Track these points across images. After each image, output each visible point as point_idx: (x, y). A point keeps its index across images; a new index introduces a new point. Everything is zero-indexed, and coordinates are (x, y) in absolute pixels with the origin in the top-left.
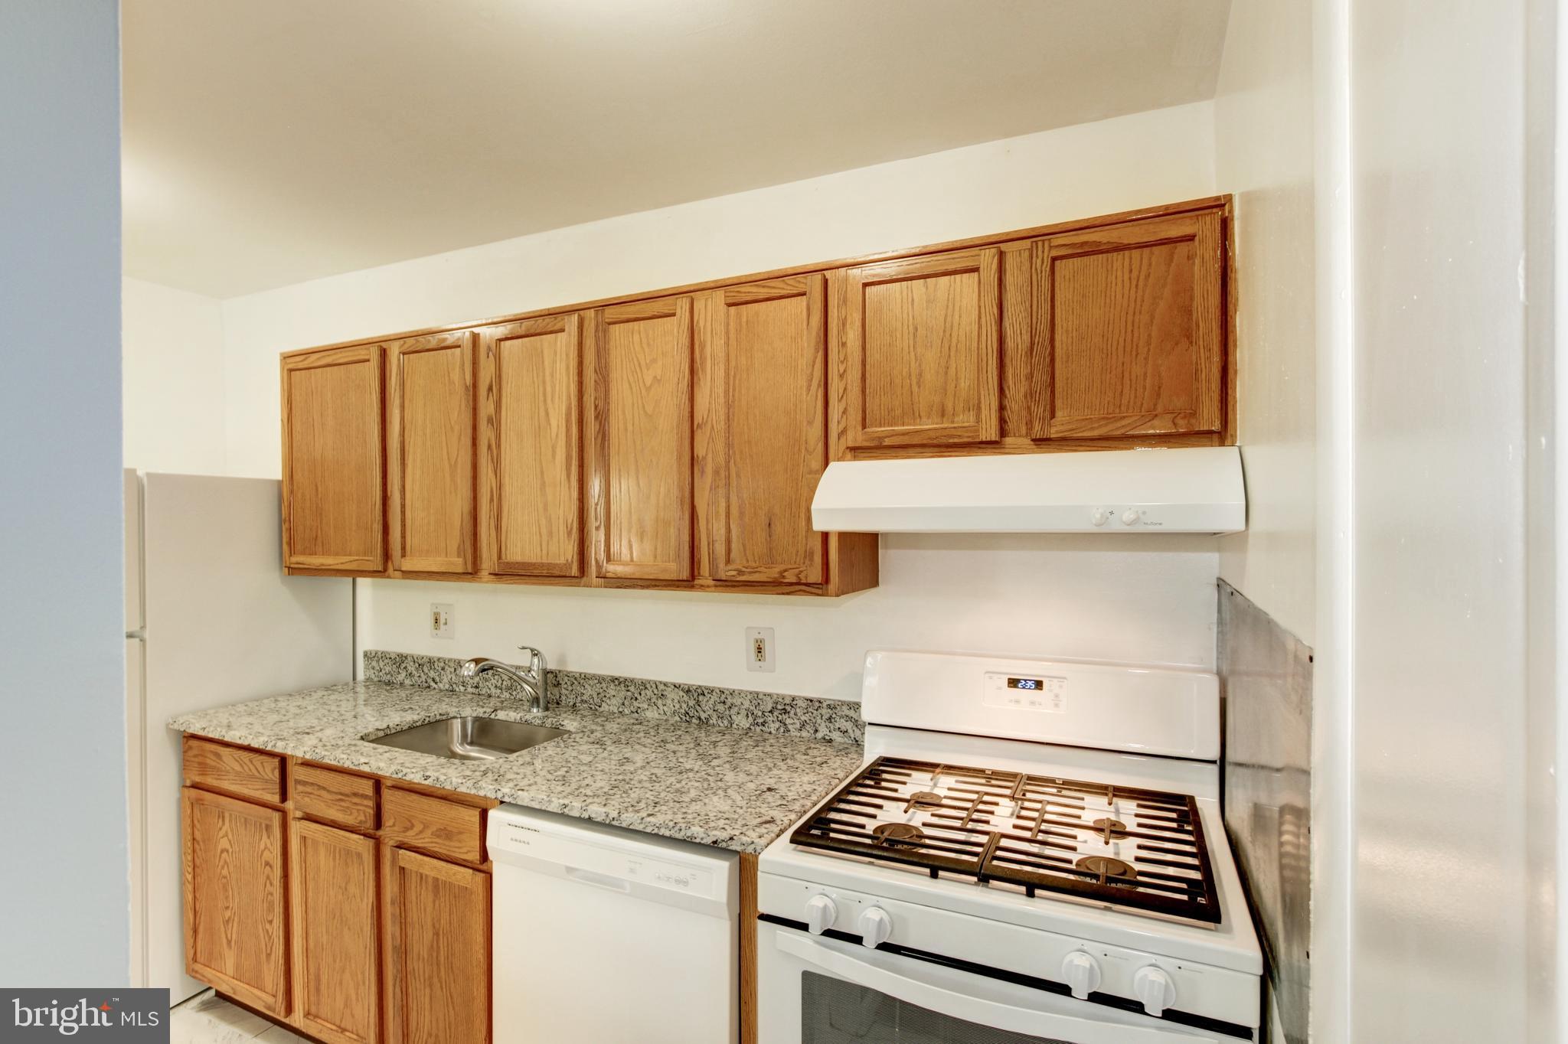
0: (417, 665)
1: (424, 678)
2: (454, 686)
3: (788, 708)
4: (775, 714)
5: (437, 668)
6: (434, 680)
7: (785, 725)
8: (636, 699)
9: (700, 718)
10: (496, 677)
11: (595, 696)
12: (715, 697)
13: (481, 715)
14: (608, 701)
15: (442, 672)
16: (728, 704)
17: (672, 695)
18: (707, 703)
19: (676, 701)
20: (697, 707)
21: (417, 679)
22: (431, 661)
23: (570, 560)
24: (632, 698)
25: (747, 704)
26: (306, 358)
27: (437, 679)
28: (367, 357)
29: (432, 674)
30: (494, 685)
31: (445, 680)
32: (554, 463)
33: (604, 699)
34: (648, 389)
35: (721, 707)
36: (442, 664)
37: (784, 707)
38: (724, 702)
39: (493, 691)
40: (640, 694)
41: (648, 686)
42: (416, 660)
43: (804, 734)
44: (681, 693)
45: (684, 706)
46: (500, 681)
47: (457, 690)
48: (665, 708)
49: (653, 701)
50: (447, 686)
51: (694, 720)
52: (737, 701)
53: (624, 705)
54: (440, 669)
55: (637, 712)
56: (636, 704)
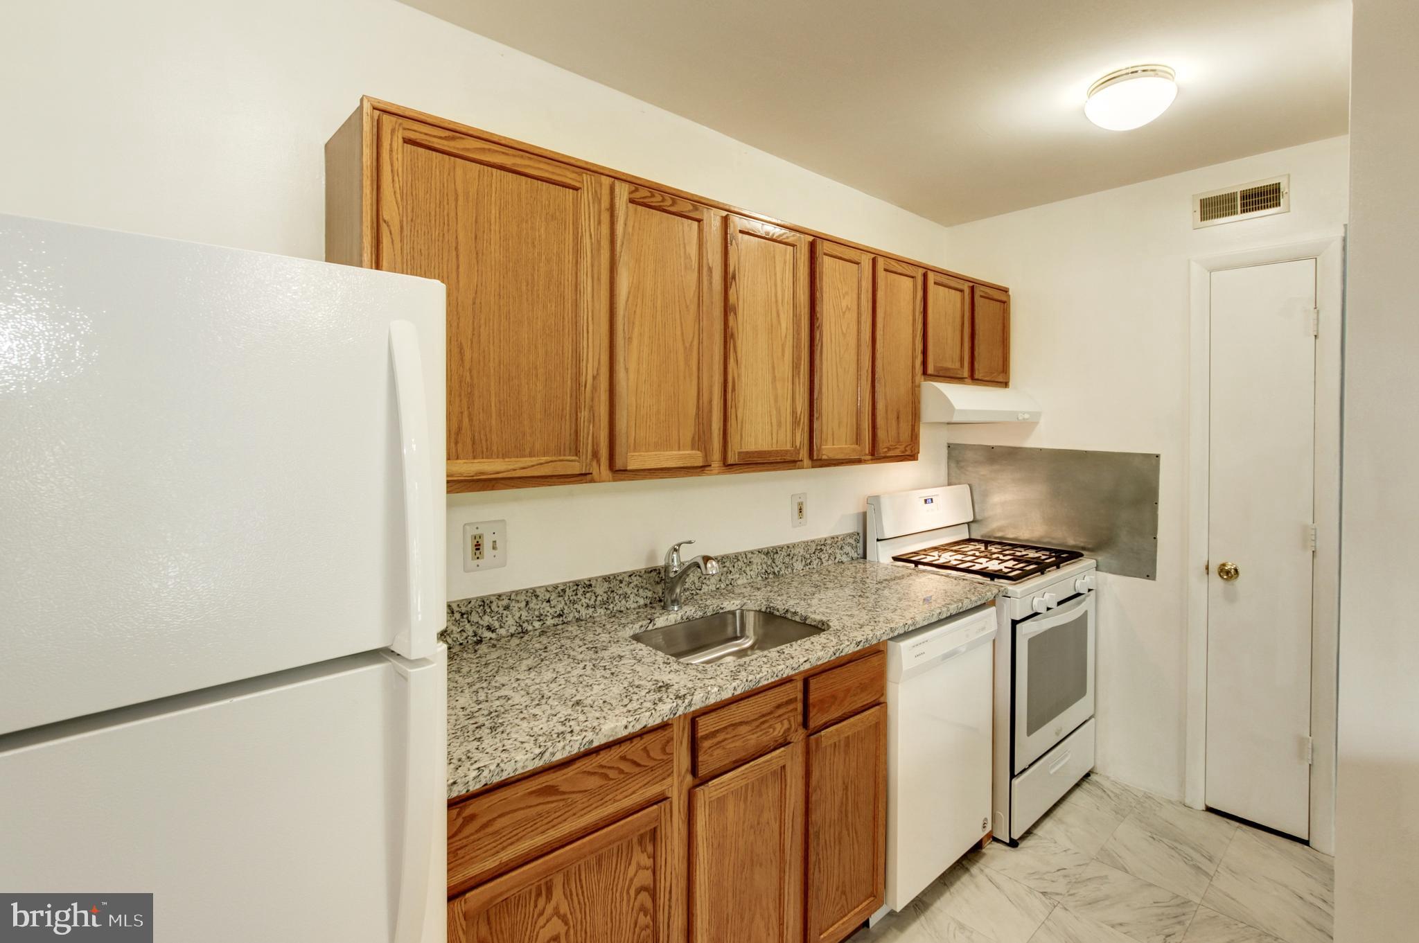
0: (457, 616)
1: (470, 630)
2: (525, 625)
3: (823, 547)
4: (817, 553)
5: (496, 609)
6: (489, 628)
7: (821, 559)
8: (731, 572)
9: (774, 573)
10: (588, 595)
11: (696, 581)
12: (784, 553)
13: (637, 631)
14: (708, 582)
15: (505, 612)
16: (792, 555)
17: (756, 559)
18: (779, 559)
19: (759, 564)
20: (773, 564)
21: (458, 636)
22: (485, 603)
23: (798, 447)
24: (727, 573)
25: (802, 552)
26: (453, 138)
27: (497, 624)
28: (577, 185)
29: (487, 620)
30: (585, 605)
31: (510, 621)
32: (783, 360)
33: (704, 581)
34: (844, 313)
35: (787, 560)
36: (505, 602)
37: (820, 546)
38: (789, 555)
39: (584, 612)
40: (734, 566)
41: (740, 558)
42: (456, 608)
43: (830, 562)
44: (763, 556)
45: (765, 566)
46: (594, 598)
47: (530, 628)
48: (752, 573)
49: (743, 569)
50: (512, 630)
51: (771, 576)
52: (796, 551)
53: (720, 580)
54: (501, 610)
55: (731, 584)
56: (730, 577)
